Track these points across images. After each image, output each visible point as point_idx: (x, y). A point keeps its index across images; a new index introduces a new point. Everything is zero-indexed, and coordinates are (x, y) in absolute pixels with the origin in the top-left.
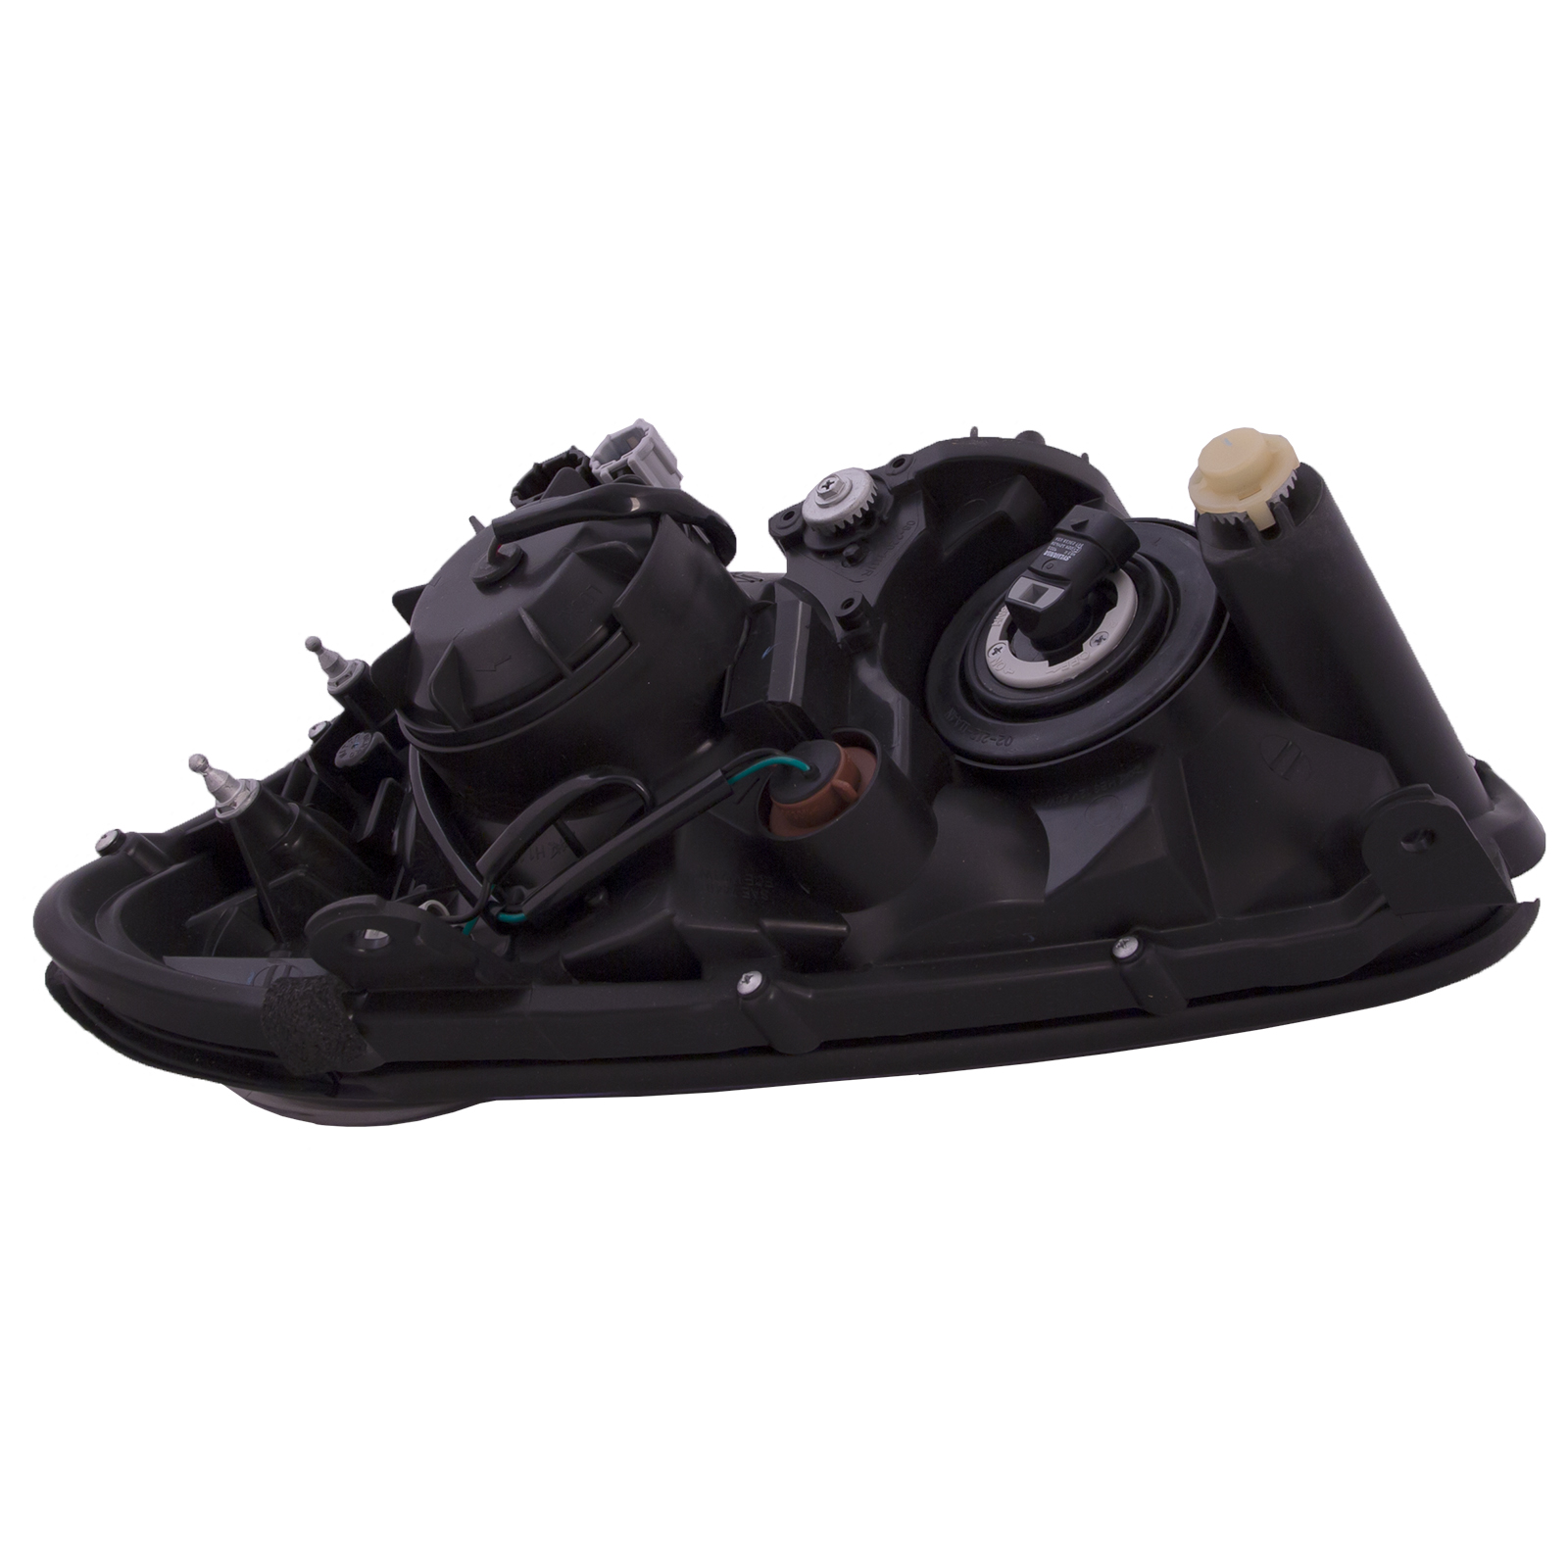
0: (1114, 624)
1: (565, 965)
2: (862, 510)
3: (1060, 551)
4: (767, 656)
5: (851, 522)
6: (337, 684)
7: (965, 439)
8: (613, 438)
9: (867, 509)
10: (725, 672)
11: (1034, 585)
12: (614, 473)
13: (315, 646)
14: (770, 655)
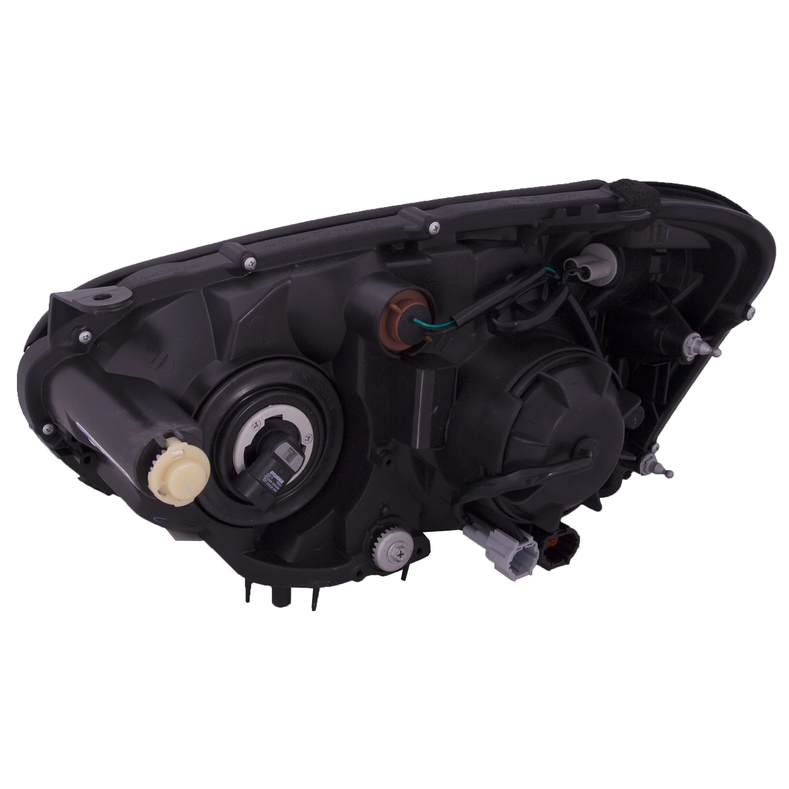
0: (246, 436)
1: (521, 245)
2: (381, 537)
3: (275, 480)
4: (435, 408)
5: (386, 530)
6: (651, 457)
7: (323, 586)
8: (528, 573)
9: (378, 539)
10: (456, 400)
11: (289, 462)
12: (526, 540)
13: (668, 474)
14: (433, 408)
